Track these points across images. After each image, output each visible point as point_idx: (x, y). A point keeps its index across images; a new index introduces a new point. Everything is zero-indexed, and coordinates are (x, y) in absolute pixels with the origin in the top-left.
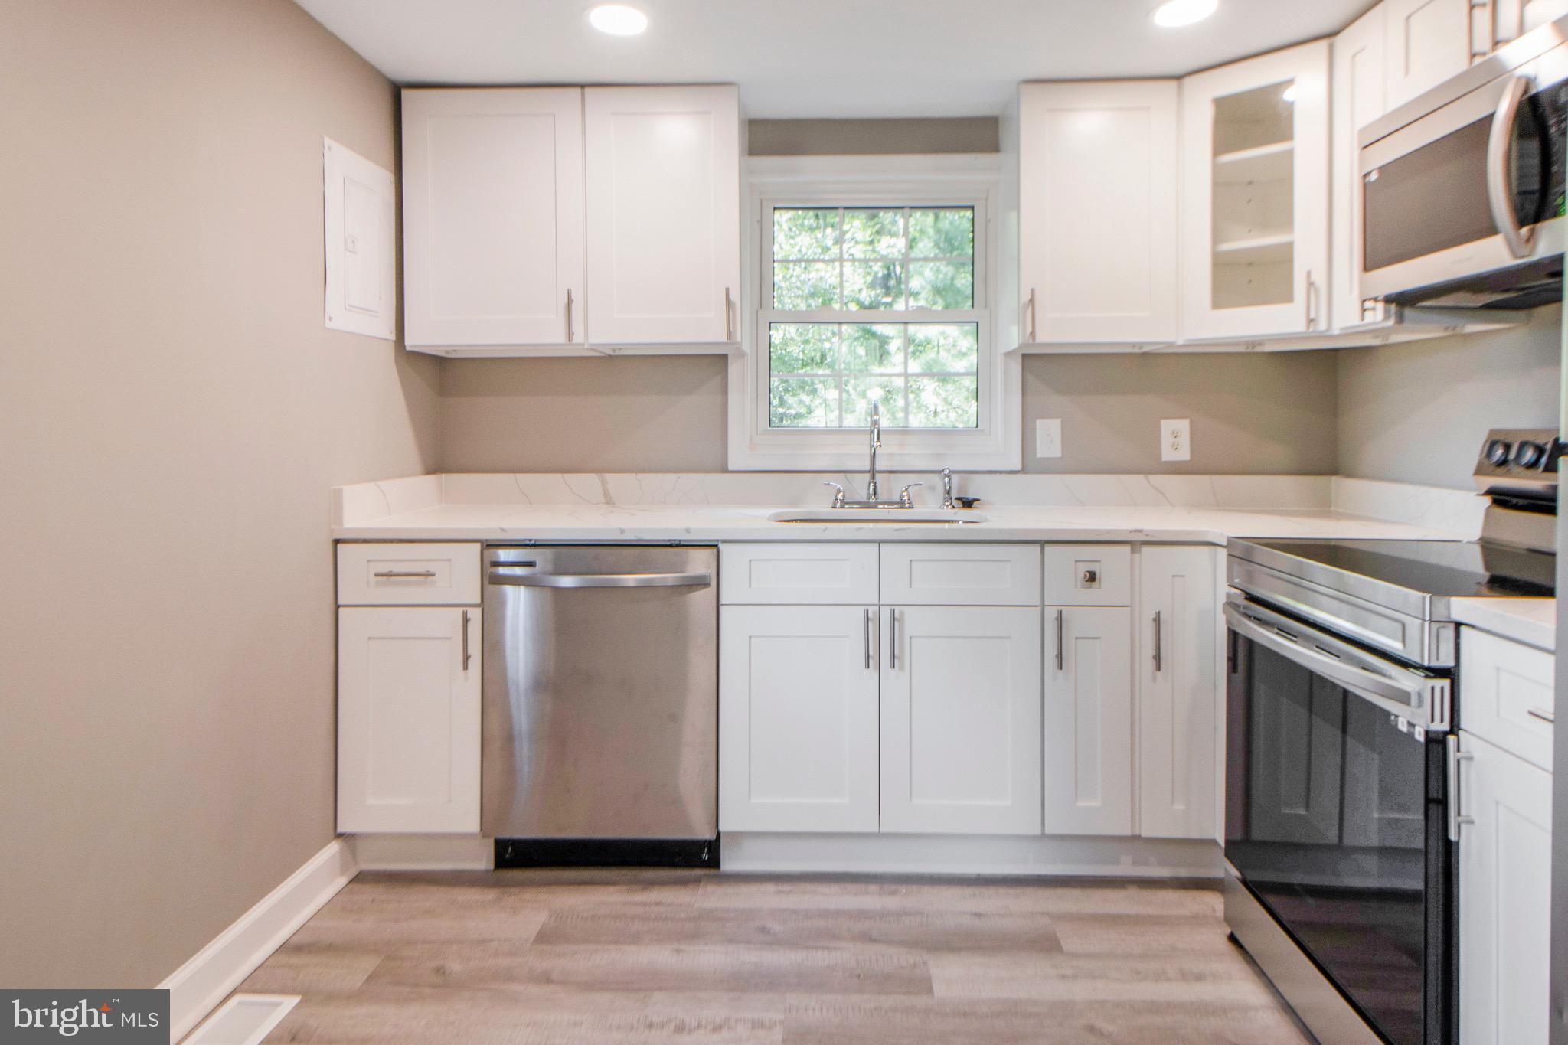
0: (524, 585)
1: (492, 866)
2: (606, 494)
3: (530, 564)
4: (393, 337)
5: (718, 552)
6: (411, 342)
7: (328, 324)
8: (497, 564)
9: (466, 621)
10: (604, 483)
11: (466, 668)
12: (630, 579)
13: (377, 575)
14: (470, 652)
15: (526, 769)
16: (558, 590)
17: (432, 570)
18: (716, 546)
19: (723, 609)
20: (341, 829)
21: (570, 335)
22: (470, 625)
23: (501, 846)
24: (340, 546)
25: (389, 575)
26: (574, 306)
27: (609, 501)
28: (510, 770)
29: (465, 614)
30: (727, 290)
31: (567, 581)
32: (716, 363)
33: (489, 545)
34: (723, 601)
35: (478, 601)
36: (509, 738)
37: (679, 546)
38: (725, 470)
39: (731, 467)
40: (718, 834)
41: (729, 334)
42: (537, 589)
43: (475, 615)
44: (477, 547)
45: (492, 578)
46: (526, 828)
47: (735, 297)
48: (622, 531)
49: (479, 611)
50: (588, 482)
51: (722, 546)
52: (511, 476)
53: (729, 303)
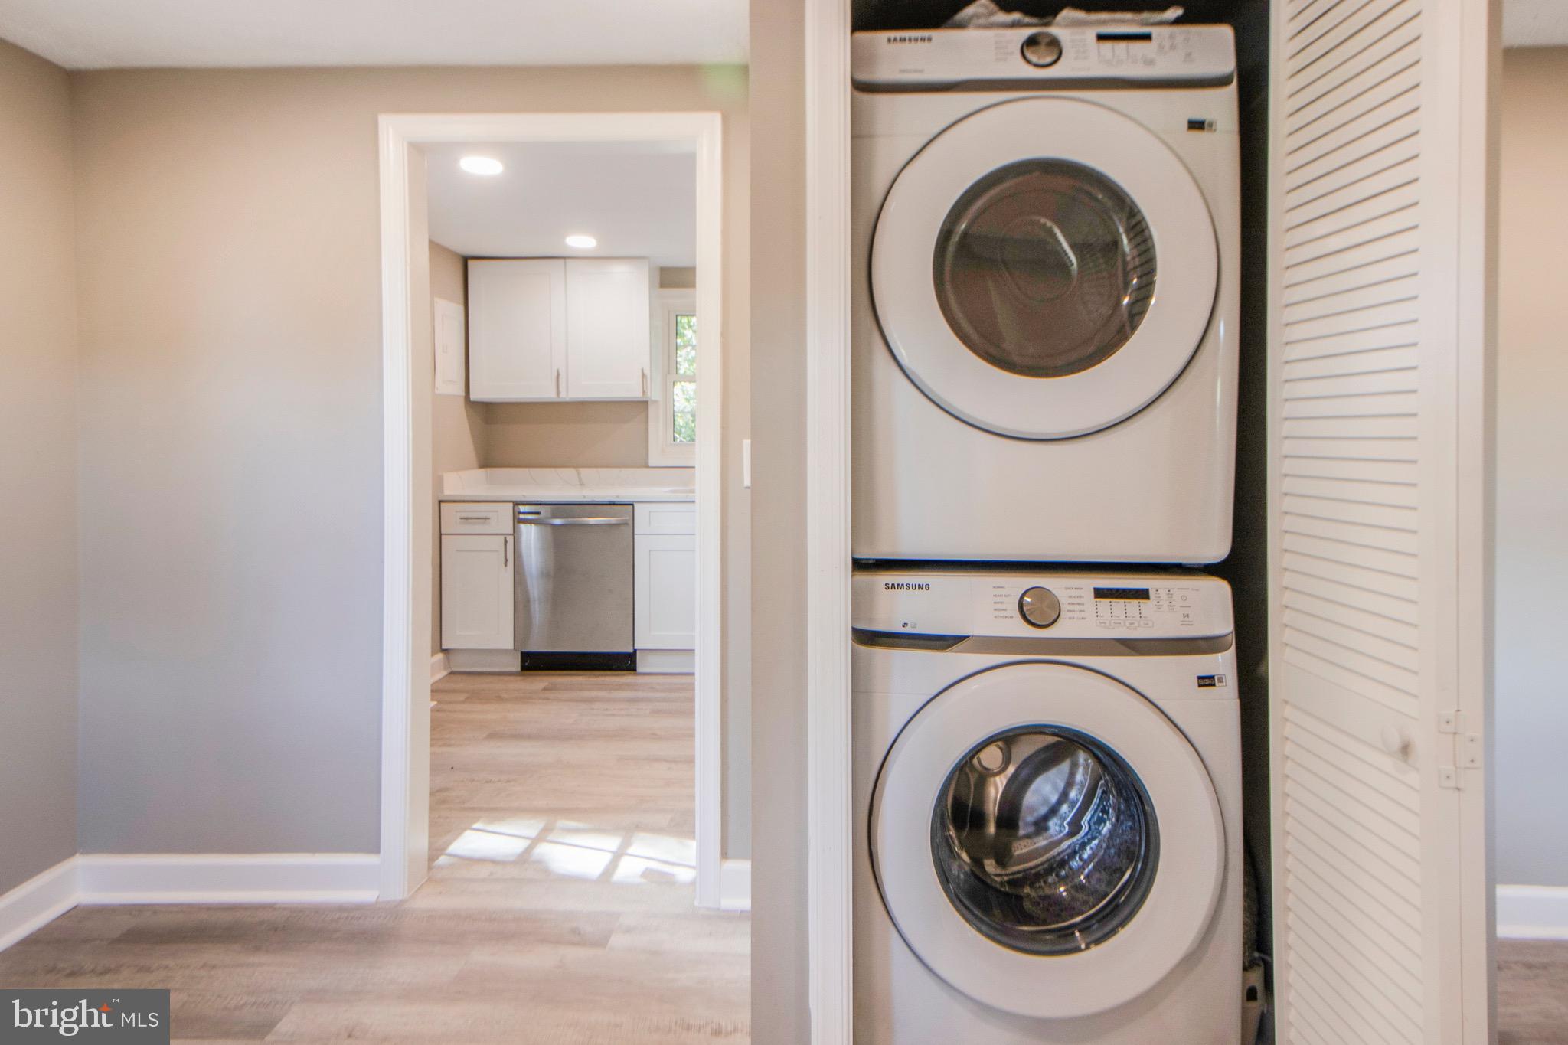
0: (534, 523)
1: (519, 669)
2: (580, 479)
3: (538, 513)
4: (463, 394)
5: (633, 508)
6: (473, 397)
7: (436, 391)
8: (520, 513)
9: (506, 542)
10: (579, 474)
11: (506, 565)
12: (592, 521)
13: (461, 519)
14: (508, 558)
15: (537, 616)
16: (554, 526)
17: (488, 516)
18: (632, 505)
19: (636, 536)
20: (443, 647)
21: (558, 393)
22: (508, 544)
23: (525, 656)
24: (442, 504)
25: (466, 519)
26: (561, 377)
27: (582, 484)
28: (528, 617)
29: (505, 538)
30: (643, 370)
31: (558, 521)
32: (643, 405)
33: (516, 504)
34: (636, 532)
35: (512, 532)
36: (527, 601)
37: (614, 504)
38: (647, 466)
39: (650, 465)
40: (635, 651)
41: (644, 392)
42: (543, 527)
43: (510, 539)
44: (511, 505)
45: (517, 520)
46: (537, 646)
47: (647, 372)
48: (584, 497)
49: (512, 537)
50: (569, 472)
51: (635, 505)
52: (526, 470)
53: (644, 375)
